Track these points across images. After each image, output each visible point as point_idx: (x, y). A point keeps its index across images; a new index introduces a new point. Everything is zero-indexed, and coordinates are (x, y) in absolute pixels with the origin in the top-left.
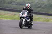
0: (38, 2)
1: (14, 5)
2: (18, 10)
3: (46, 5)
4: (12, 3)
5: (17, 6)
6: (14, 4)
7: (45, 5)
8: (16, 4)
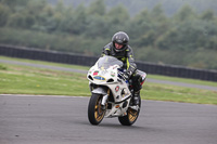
0: (140, 23)
1: (40, 34)
2: (68, 56)
3: (173, 35)
4: (35, 26)
5: (53, 36)
6: (43, 28)
7: (168, 33)
8: (51, 30)
